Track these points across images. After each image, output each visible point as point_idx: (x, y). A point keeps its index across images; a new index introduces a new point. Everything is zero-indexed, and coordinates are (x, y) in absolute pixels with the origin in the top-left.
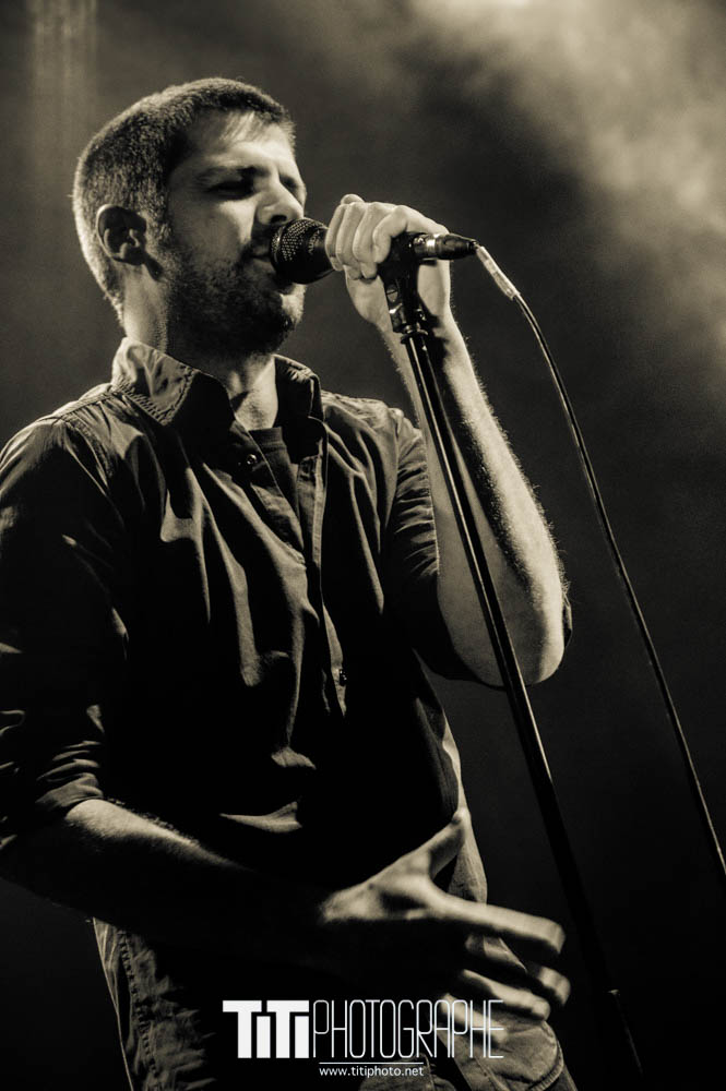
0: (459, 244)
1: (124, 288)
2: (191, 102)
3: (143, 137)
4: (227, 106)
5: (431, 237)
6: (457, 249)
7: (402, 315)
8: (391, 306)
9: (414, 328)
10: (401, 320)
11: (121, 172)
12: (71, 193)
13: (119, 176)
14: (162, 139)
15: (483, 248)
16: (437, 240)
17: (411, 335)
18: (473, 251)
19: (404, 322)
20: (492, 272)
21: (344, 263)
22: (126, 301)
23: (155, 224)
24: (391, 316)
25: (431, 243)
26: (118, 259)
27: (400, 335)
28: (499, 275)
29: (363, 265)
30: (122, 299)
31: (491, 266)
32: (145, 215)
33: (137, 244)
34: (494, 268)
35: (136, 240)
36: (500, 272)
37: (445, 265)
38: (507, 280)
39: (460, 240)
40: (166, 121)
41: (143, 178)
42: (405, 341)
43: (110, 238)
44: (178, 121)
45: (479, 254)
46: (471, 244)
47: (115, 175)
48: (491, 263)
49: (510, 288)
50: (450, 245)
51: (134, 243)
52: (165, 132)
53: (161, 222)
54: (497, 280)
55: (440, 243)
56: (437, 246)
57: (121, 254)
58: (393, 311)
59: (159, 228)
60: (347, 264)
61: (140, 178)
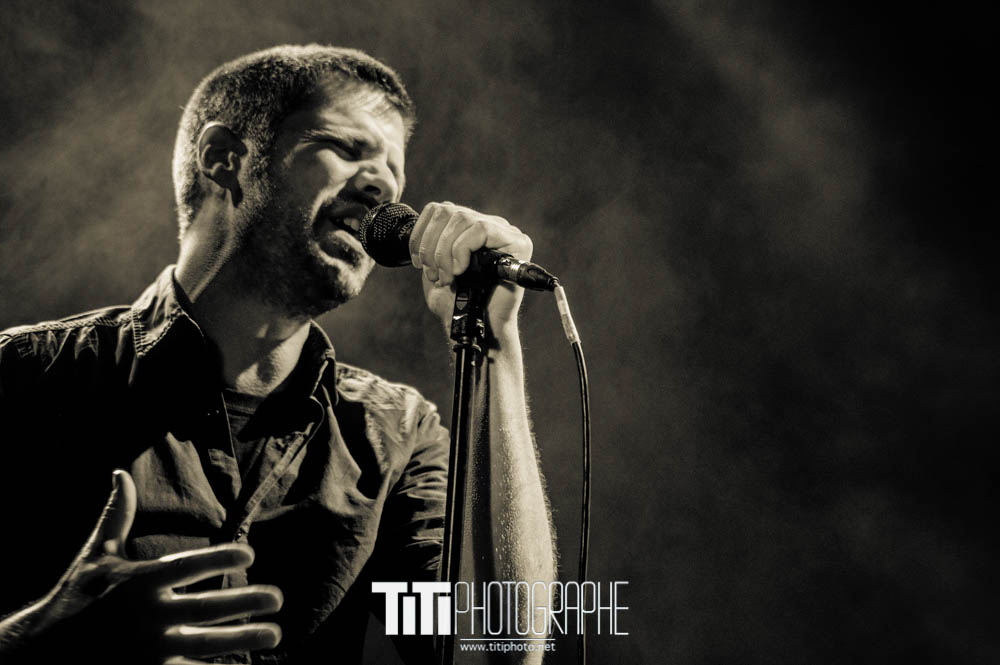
0: (541, 277)
1: (200, 207)
2: (330, 61)
3: (274, 76)
4: (362, 77)
5: (516, 262)
6: (538, 280)
7: (464, 324)
8: (456, 312)
9: (470, 341)
10: (460, 329)
11: (240, 101)
12: (184, 105)
13: (237, 103)
14: (291, 85)
15: (561, 288)
16: (522, 265)
17: (465, 346)
18: (552, 288)
19: (463, 332)
20: (562, 313)
21: (424, 263)
22: (196, 222)
23: (256, 153)
24: (454, 320)
25: (515, 267)
26: (208, 176)
27: (455, 343)
28: (567, 318)
29: (440, 270)
30: (192, 218)
31: (564, 307)
32: (249, 144)
33: (231, 168)
34: (565, 310)
35: (231, 164)
36: (570, 315)
37: (521, 291)
38: (573, 325)
39: (542, 273)
40: (301, 69)
41: (260, 112)
42: (458, 350)
43: (207, 154)
44: (311, 74)
45: (556, 291)
46: (552, 280)
47: (234, 102)
48: (563, 305)
49: (574, 334)
50: (532, 275)
51: (228, 165)
52: (296, 79)
53: (263, 153)
54: (564, 322)
55: (523, 269)
56: (520, 271)
57: (213, 171)
58: (457, 318)
59: (260, 159)
60: (426, 264)
61: (258, 110)
